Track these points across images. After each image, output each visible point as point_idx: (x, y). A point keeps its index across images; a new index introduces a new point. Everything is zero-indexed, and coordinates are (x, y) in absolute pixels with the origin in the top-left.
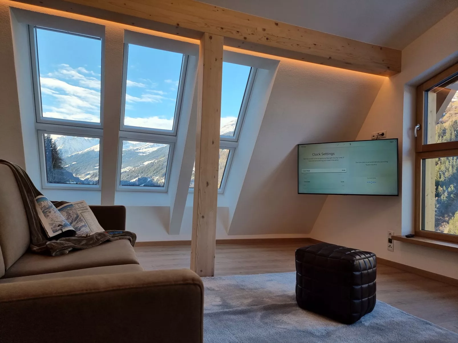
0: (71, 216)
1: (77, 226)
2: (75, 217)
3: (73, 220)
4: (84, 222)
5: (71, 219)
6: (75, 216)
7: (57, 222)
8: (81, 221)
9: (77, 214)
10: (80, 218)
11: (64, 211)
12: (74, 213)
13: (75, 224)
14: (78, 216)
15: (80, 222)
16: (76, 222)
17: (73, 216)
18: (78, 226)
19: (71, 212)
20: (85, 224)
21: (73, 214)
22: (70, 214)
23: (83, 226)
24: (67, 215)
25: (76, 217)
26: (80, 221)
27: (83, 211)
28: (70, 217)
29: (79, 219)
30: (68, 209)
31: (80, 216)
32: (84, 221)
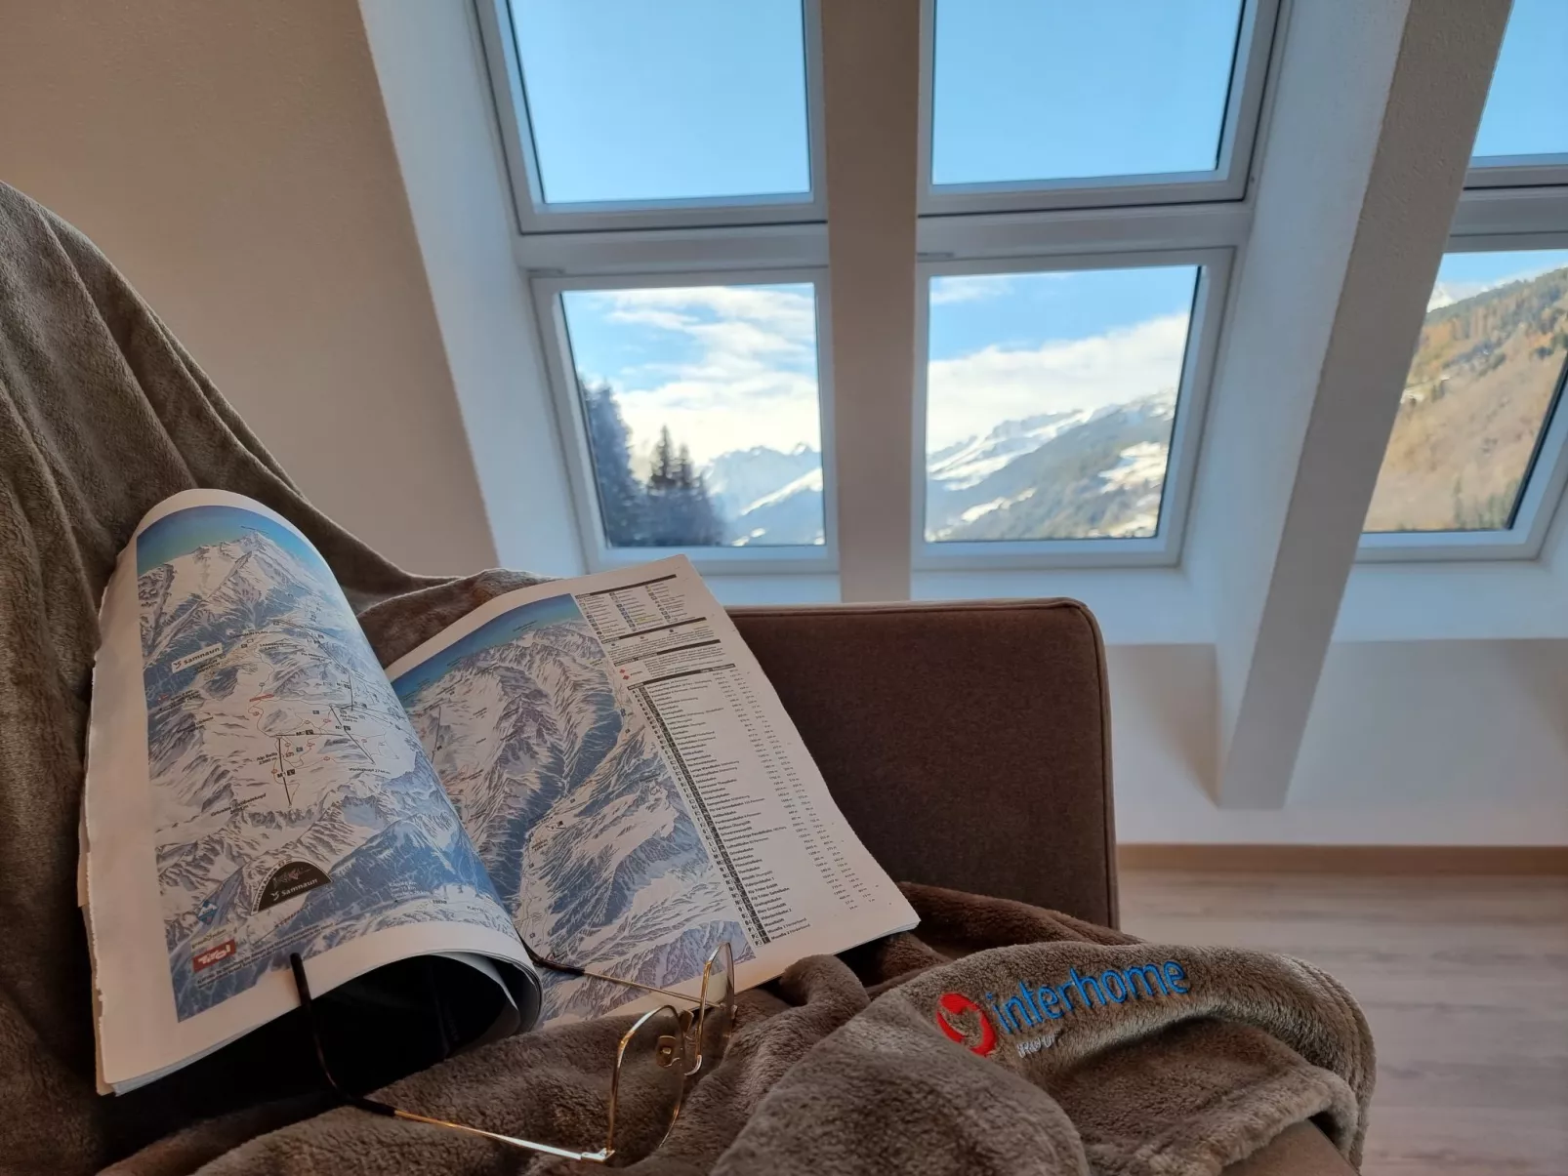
0: (545, 726)
1: (587, 849)
2: (582, 731)
3: (557, 766)
4: (673, 795)
5: (544, 756)
6: (586, 721)
7: (269, 819)
8: (639, 779)
9: (604, 700)
10: (634, 748)
11: (484, 671)
12: (576, 686)
13: (570, 820)
14: (609, 728)
15: (630, 798)
16: (584, 794)
17: (561, 725)
18: (605, 855)
19: (544, 675)
20: (683, 817)
21: (565, 706)
22: (539, 694)
23: (656, 850)
24: (506, 716)
25: (590, 739)
26: (629, 789)
27: (671, 668)
28: (530, 730)
29: (618, 759)
30: (528, 640)
31: (635, 719)
32: (668, 786)
